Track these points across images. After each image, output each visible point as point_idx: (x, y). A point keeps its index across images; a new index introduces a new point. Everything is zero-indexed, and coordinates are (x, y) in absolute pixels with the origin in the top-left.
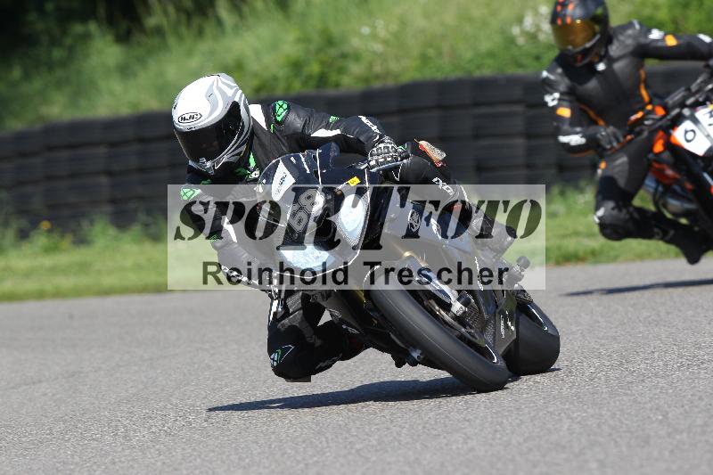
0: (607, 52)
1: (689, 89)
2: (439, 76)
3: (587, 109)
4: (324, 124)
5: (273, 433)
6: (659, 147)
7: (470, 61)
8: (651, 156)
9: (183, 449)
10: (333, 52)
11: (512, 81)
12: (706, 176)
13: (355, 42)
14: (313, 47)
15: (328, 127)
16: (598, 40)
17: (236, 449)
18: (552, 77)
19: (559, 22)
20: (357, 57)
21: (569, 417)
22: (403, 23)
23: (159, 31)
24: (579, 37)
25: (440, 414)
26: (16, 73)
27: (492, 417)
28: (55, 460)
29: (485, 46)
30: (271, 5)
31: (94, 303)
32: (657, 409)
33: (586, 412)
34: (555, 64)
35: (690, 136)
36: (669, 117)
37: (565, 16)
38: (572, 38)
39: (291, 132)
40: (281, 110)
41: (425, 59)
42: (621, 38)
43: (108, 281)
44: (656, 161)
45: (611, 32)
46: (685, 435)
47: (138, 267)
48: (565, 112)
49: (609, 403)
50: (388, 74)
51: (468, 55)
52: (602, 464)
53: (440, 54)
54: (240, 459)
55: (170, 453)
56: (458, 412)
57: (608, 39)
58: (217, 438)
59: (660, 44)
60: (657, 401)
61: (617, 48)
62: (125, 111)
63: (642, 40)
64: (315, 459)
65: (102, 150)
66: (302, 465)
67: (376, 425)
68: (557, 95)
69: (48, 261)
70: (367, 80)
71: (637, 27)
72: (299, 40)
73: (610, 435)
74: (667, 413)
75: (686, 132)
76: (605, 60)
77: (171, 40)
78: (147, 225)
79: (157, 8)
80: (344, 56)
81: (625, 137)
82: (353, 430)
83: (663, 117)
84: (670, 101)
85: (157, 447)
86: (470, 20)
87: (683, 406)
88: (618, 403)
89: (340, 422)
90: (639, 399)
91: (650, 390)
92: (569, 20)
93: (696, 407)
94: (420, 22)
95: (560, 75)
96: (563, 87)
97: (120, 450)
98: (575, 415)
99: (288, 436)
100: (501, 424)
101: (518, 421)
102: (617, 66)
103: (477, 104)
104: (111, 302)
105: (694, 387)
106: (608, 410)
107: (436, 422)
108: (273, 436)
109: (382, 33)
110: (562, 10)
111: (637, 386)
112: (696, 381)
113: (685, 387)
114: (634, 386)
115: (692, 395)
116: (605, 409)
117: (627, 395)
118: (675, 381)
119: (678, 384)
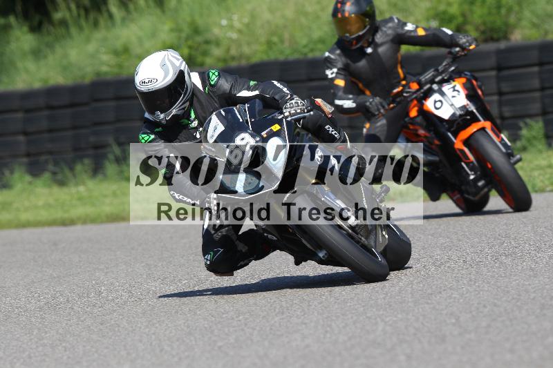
0: (373, 39)
1: (437, 70)
2: (281, 58)
3: (357, 81)
4: (246, 86)
5: (154, 334)
6: (413, 113)
7: (305, 46)
8: (407, 119)
9: (84, 346)
10: (199, 39)
12: (450, 134)
13: (216, 31)
14: (184, 35)
15: (249, 89)
16: (368, 30)
17: (125, 346)
18: (332, 56)
19: (340, 16)
20: (218, 43)
21: (383, 320)
22: (253, 17)
23: (63, 23)
24: (354, 27)
25: (283, 319)
27: (323, 321)
30: (152, 4)
31: (14, 233)
32: (451, 314)
33: (396, 317)
34: (335, 46)
35: (438, 105)
36: (422, 91)
37: (344, 11)
38: (348, 28)
39: (221, 93)
40: (214, 76)
41: (270, 44)
42: (384, 29)
43: (24, 216)
44: (412, 124)
45: (378, 25)
46: (473, 334)
47: (48, 206)
48: (340, 83)
49: (414, 310)
50: (241, 56)
51: (304, 41)
52: (409, 357)
53: (282, 41)
54: (128, 354)
55: (74, 350)
56: (297, 317)
57: (375, 29)
58: (111, 338)
59: (413, 34)
60: (451, 309)
61: (381, 36)
62: (37, 85)
63: (400, 31)
64: (186, 354)
65: (20, 115)
66: (176, 359)
67: (234, 327)
68: (335, 70)
70: (225, 60)
71: (396, 21)
72: (172, 30)
73: (415, 334)
74: (459, 317)
75: (435, 102)
76: (372, 46)
77: (73, 30)
78: (54, 173)
79: (62, 5)
80: (207, 42)
81: (389, 105)
82: (216, 331)
83: (418, 90)
84: (423, 78)
85: (64, 345)
86: (306, 14)
87: (471, 312)
88: (420, 310)
89: (206, 326)
90: (437, 307)
91: (446, 300)
92: (347, 15)
93: (482, 312)
94: (267, 16)
95: (339, 55)
96: (340, 65)
97: (35, 346)
98: (388, 319)
99: (165, 336)
100: (330, 326)
101: (343, 324)
102: (381, 50)
103: (311, 80)
104: (27, 233)
105: (480, 297)
106: (413, 316)
107: (280, 324)
108: (153, 337)
109: (237, 24)
110: (341, 7)
111: (436, 297)
112: (481, 293)
113: (473, 297)
114: (433, 296)
115: (478, 304)
116: (411, 314)
117: (428, 303)
118: (465, 293)
119: (467, 295)
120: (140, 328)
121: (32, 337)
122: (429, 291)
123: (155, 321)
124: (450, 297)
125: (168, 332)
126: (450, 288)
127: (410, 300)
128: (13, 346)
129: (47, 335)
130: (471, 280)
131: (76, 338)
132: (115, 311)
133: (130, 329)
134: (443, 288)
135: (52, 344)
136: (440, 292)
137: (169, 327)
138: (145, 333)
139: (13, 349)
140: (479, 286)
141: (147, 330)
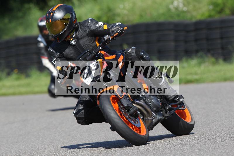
5: (91, 140)
11: (170, 23)
20: (119, 15)
22: (134, 4)
26: (6, 20)
28: (19, 149)
29: (161, 11)
31: (31, 97)
32: (218, 132)
41: (141, 16)
43: (36, 89)
46: (227, 141)
49: (202, 130)
51: (155, 14)
52: (200, 150)
53: (146, 14)
60: (218, 129)
69: (17, 83)
85: (53, 144)
88: (205, 130)
89: (113, 136)
90: (212, 129)
91: (215, 126)
94: (140, 4)
97: (40, 145)
105: (230, 125)
111: (211, 124)
112: (231, 123)
113: (227, 125)
114: (210, 124)
115: (229, 127)
116: (201, 132)
117: (208, 127)
118: (224, 123)
119: (225, 123)
120: (85, 137)
121: (39, 141)
122: (209, 122)
123: (91, 135)
124: (217, 125)
125: (97, 139)
126: (217, 121)
127: (200, 126)
128: (31, 145)
129: (46, 140)
130: (226, 117)
131: (58, 141)
132: (74, 130)
133: (81, 138)
134: (214, 121)
135: (48, 144)
136: (213, 123)
137: (97, 137)
138: (87, 139)
139: (31, 146)
140: (230, 120)
141: (88, 138)
